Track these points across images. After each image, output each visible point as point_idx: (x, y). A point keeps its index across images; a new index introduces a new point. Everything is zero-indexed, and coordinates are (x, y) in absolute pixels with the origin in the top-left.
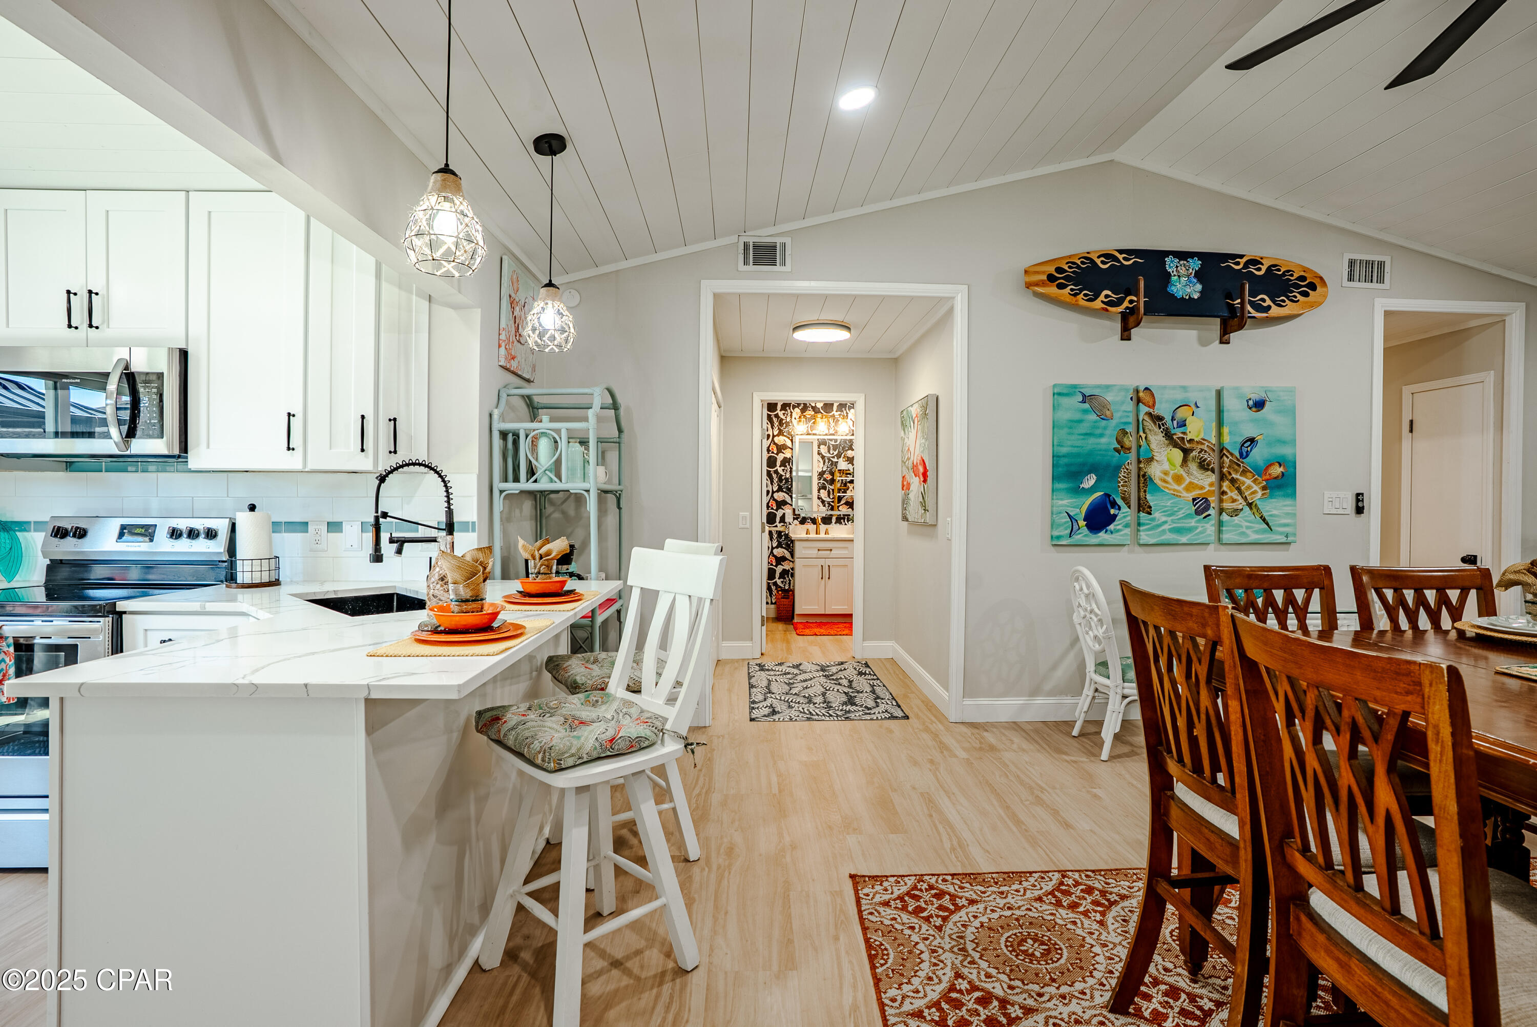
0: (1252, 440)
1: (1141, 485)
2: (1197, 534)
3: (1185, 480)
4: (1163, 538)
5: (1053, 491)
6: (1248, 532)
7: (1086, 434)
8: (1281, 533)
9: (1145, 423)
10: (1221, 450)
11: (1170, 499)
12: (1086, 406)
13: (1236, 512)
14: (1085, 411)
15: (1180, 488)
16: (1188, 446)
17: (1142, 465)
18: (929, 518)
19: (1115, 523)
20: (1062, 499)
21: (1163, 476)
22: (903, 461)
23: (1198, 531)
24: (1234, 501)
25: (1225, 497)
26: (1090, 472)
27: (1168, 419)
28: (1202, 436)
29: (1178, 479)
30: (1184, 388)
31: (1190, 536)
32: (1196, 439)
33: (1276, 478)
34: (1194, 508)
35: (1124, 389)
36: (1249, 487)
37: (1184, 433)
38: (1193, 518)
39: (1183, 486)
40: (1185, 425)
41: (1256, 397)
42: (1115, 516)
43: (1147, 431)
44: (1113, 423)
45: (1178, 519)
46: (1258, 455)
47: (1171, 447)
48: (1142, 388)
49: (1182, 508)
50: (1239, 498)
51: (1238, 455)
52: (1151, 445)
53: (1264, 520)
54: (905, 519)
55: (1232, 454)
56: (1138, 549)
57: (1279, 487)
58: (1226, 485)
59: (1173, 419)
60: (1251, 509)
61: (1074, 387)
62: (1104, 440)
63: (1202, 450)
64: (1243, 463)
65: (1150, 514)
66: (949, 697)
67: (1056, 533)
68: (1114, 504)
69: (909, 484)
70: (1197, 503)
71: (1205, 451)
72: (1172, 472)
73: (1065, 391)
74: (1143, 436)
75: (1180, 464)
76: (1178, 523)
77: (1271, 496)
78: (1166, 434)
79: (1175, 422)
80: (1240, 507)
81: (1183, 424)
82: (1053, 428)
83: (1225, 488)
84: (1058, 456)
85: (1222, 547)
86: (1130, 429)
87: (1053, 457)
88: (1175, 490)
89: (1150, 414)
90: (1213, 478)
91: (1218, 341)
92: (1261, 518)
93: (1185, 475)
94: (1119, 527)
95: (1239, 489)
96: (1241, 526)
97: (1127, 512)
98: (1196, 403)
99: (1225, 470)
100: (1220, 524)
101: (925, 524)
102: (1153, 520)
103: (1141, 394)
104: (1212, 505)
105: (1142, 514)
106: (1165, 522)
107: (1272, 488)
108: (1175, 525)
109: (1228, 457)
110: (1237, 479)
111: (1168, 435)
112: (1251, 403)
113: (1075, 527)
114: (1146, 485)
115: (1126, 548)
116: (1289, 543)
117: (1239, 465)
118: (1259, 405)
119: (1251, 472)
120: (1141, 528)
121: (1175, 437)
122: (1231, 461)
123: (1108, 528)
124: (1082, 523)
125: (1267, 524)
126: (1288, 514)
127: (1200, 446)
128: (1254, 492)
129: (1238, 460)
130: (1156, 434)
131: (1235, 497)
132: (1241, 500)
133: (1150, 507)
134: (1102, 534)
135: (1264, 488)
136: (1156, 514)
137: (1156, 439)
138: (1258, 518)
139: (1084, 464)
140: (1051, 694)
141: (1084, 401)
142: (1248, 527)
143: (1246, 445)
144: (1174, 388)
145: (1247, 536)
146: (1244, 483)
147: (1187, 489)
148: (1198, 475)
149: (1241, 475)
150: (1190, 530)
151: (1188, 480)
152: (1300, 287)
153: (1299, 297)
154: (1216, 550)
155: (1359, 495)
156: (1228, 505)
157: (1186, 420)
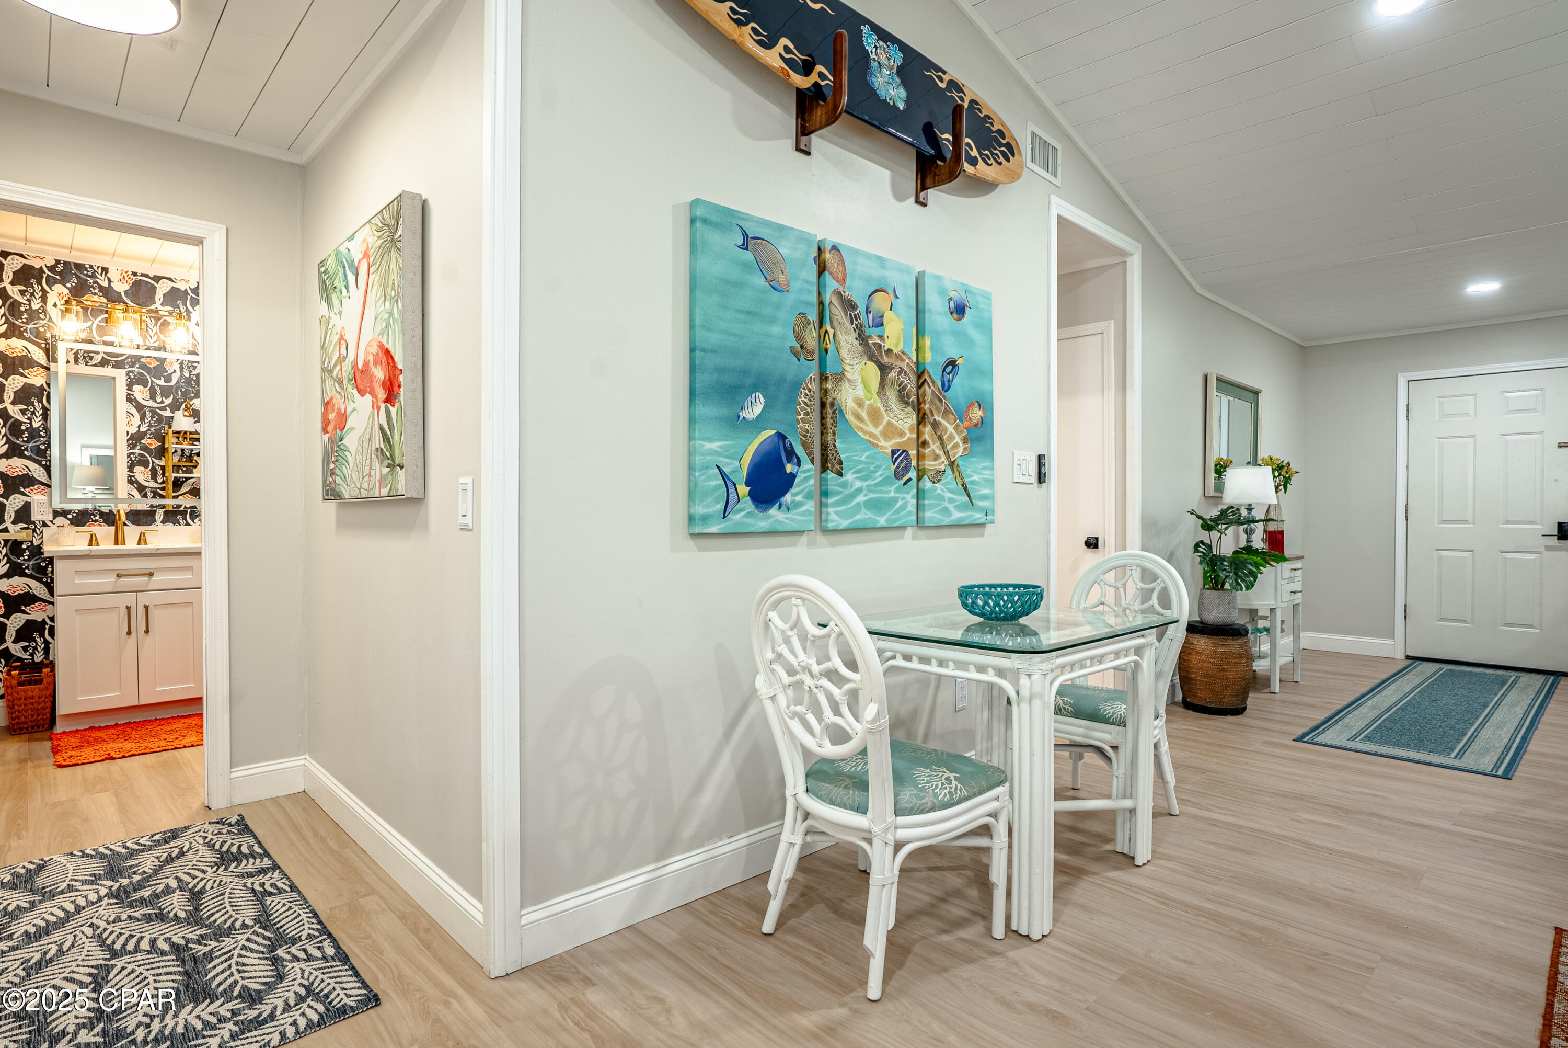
0: (952, 363)
1: (829, 421)
2: (897, 512)
3: (883, 418)
4: (857, 517)
5: (692, 420)
6: (951, 507)
7: (748, 313)
8: (981, 510)
9: (834, 310)
10: (920, 375)
11: (865, 450)
12: (748, 256)
13: (938, 476)
14: (746, 266)
15: (877, 431)
16: (886, 360)
17: (829, 385)
18: (403, 483)
19: (793, 490)
20: (710, 440)
21: (856, 407)
22: (324, 370)
24: (937, 457)
25: (927, 451)
26: (755, 389)
27: (862, 308)
28: (901, 347)
29: (875, 415)
30: (881, 261)
31: (889, 514)
32: (895, 351)
33: (976, 425)
34: (893, 467)
35: (803, 237)
37: (881, 337)
38: (892, 484)
39: (880, 428)
40: (882, 325)
41: (956, 296)
42: (793, 476)
43: (835, 323)
44: (790, 298)
47: (865, 359)
48: (828, 247)
49: (878, 467)
50: (941, 453)
51: (940, 385)
52: (841, 351)
53: (966, 489)
54: (331, 494)
55: (933, 382)
56: (821, 538)
57: (979, 439)
58: (927, 430)
59: (868, 311)
60: (953, 471)
61: (730, 213)
62: (776, 329)
63: (901, 370)
64: (944, 397)
65: (840, 474)
66: (485, 913)
67: (699, 510)
68: (791, 454)
69: (343, 417)
70: (897, 458)
71: (905, 373)
72: (867, 402)
73: (714, 218)
74: (831, 332)
75: (877, 390)
78: (859, 335)
79: (870, 316)
80: (942, 468)
81: (879, 322)
82: (692, 290)
83: (927, 437)
84: (704, 350)
85: (921, 533)
86: (813, 317)
87: (692, 350)
88: (871, 434)
89: (839, 294)
90: (913, 420)
91: (913, 199)
92: (963, 485)
93: (882, 409)
94: (799, 498)
95: (940, 438)
97: (809, 470)
99: (927, 407)
100: (920, 495)
101: (396, 500)
102: (845, 485)
103: (828, 256)
104: (914, 463)
105: (830, 475)
106: (860, 490)
107: (972, 441)
108: (872, 495)
109: (930, 387)
110: (940, 423)
111: (862, 338)
112: (952, 305)
113: (733, 496)
114: (835, 423)
115: (804, 539)
116: (982, 525)
117: (941, 401)
119: (953, 414)
120: (831, 500)
121: (870, 342)
122: (933, 392)
123: (783, 499)
124: (744, 490)
125: (969, 496)
126: (987, 480)
127: (899, 364)
128: (956, 446)
129: (940, 393)
130: (847, 333)
131: (937, 452)
132: (943, 458)
133: (841, 463)
134: (773, 511)
135: (965, 440)
136: (849, 476)
137: (847, 340)
138: (960, 486)
139: (745, 372)
140: (695, 843)
141: (744, 247)
142: (951, 501)
143: (948, 370)
144: (869, 256)
146: (946, 430)
147: (886, 435)
148: (898, 412)
149: (943, 418)
150: (891, 502)
151: (886, 419)
152: (1001, 145)
153: (1002, 159)
154: (914, 538)
155: (1040, 458)
156: (929, 464)
157: (882, 316)
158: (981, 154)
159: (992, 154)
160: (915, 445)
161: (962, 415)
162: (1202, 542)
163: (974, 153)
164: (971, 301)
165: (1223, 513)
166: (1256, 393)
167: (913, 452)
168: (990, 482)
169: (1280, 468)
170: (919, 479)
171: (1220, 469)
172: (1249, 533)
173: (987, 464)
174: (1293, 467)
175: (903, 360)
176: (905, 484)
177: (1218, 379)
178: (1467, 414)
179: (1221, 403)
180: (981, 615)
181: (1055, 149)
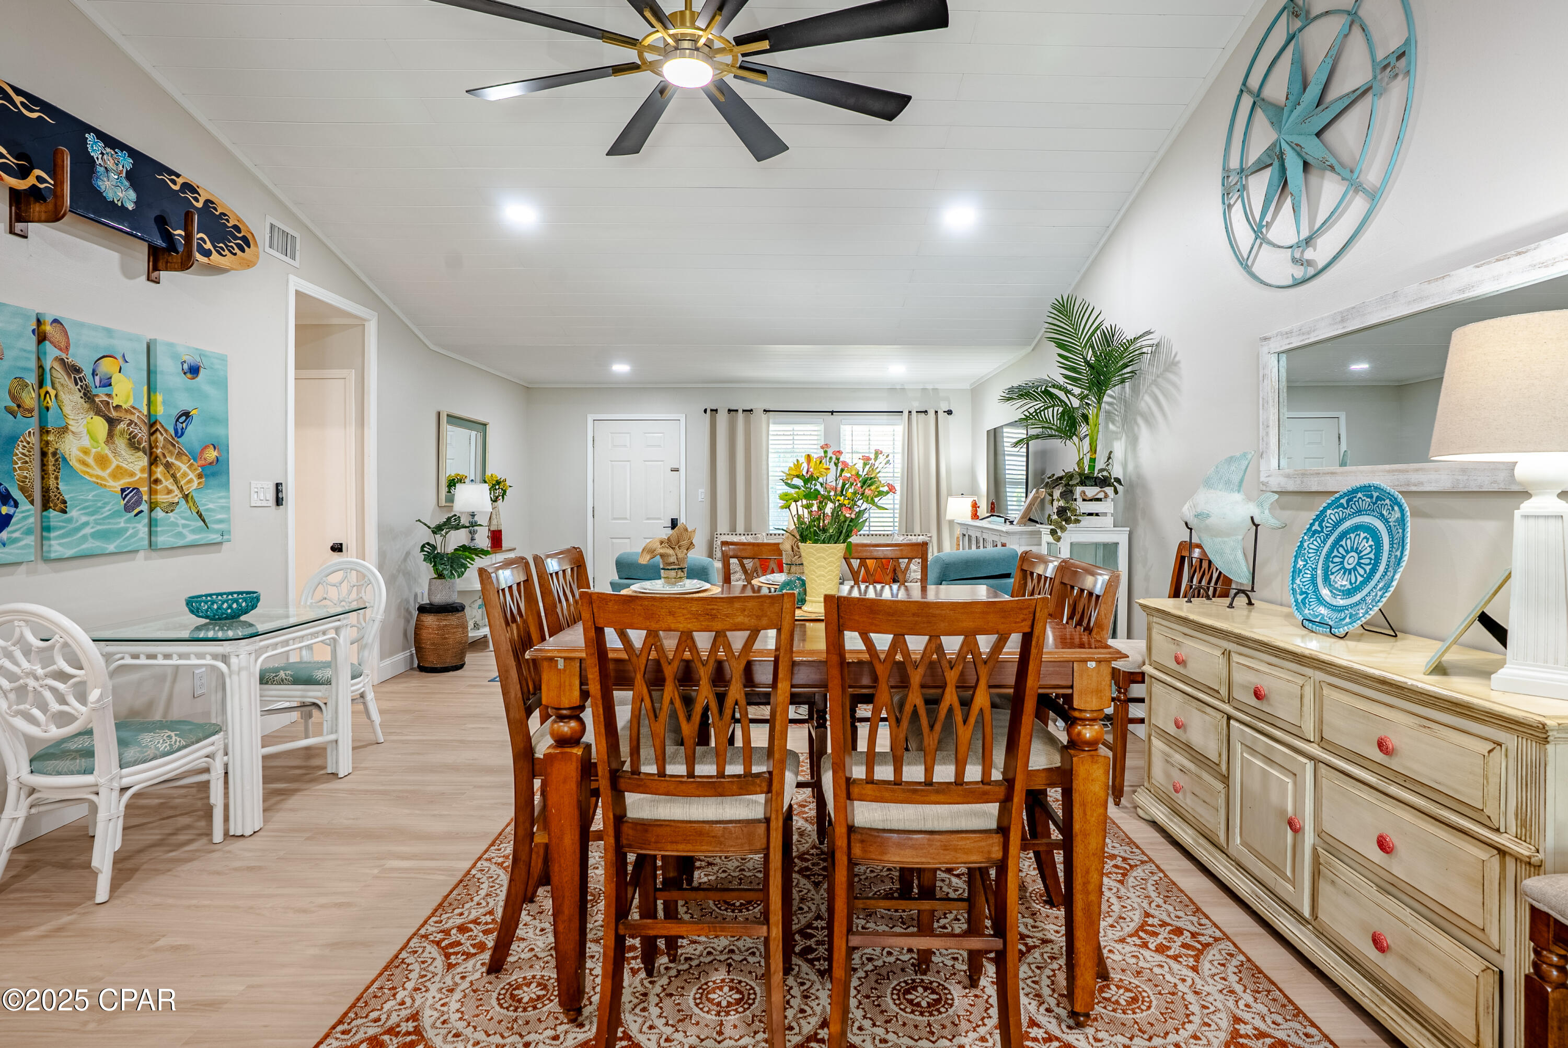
0: (187, 414)
1: (51, 468)
2: (127, 539)
3: (111, 463)
6: (185, 531)
8: (216, 531)
9: (56, 374)
10: (152, 425)
13: (171, 507)
15: (105, 474)
16: (114, 414)
17: (50, 438)
21: (81, 455)
23: (128, 533)
24: (169, 492)
25: (159, 487)
28: (131, 402)
29: (102, 461)
30: (109, 332)
31: (118, 541)
32: (124, 406)
33: (211, 464)
34: (123, 503)
36: (185, 475)
37: (109, 395)
38: (121, 516)
39: (108, 471)
40: (110, 385)
41: (190, 359)
42: (9, 517)
43: (57, 384)
45: (104, 518)
46: (194, 433)
47: (92, 414)
49: (106, 504)
50: (174, 488)
51: (173, 433)
52: (64, 409)
53: (200, 516)
55: (166, 431)
56: (43, 566)
57: (214, 475)
58: (159, 472)
59: (94, 374)
60: (187, 502)
63: (131, 422)
64: (178, 443)
68: (7, 498)
70: (126, 495)
71: (136, 424)
72: (94, 451)
74: (52, 392)
75: (105, 440)
76: (104, 524)
77: (206, 487)
78: (85, 394)
79: (97, 378)
80: (176, 500)
81: (107, 383)
83: (159, 475)
85: (154, 554)
88: (98, 477)
89: (60, 361)
90: (144, 461)
91: (144, 277)
92: (197, 513)
93: (111, 455)
95: (174, 476)
96: (177, 525)
98: (124, 356)
99: (159, 451)
100: (152, 523)
103: (48, 327)
104: (145, 497)
107: (207, 476)
108: (99, 527)
109: (162, 435)
110: (173, 464)
111: (88, 397)
112: (186, 366)
114: (57, 470)
115: (25, 567)
116: (220, 543)
117: (174, 446)
118: (194, 371)
119: (186, 455)
121: (97, 400)
122: (165, 439)
125: (204, 521)
126: (222, 507)
127: (129, 417)
128: (190, 481)
129: (173, 439)
130: (71, 393)
131: (170, 487)
132: (177, 492)
133: (64, 502)
135: (200, 476)
137: (71, 400)
138: (195, 514)
142: (184, 526)
143: (181, 420)
144: (95, 328)
145: (184, 536)
146: (179, 469)
147: (114, 476)
148: (127, 457)
149: (176, 459)
150: (119, 533)
151: (115, 463)
152: (236, 238)
153: (236, 250)
154: (146, 559)
155: (277, 485)
156: (161, 498)
157: (111, 378)
158: (215, 247)
159: (227, 246)
160: (147, 483)
161: (196, 456)
162: (428, 544)
163: (208, 246)
164: (205, 362)
165: (449, 519)
166: (485, 425)
167: (144, 489)
168: (226, 509)
169: (498, 483)
170: (151, 510)
171: (452, 483)
172: (472, 533)
173: (222, 494)
174: (508, 483)
175: (133, 414)
176: (136, 515)
177: (448, 415)
178: (625, 446)
179: (453, 434)
180: (207, 617)
181: (293, 238)
